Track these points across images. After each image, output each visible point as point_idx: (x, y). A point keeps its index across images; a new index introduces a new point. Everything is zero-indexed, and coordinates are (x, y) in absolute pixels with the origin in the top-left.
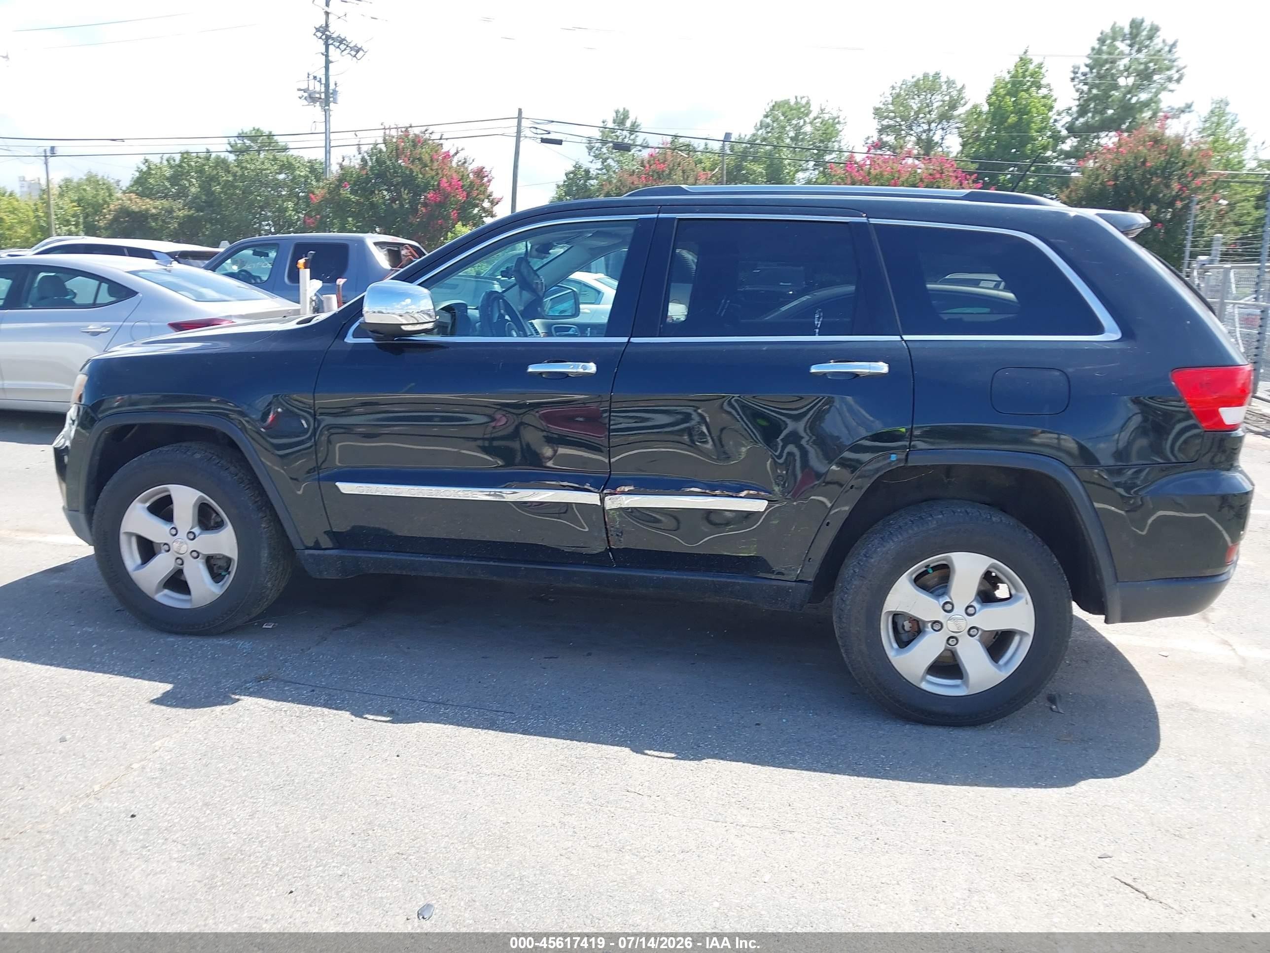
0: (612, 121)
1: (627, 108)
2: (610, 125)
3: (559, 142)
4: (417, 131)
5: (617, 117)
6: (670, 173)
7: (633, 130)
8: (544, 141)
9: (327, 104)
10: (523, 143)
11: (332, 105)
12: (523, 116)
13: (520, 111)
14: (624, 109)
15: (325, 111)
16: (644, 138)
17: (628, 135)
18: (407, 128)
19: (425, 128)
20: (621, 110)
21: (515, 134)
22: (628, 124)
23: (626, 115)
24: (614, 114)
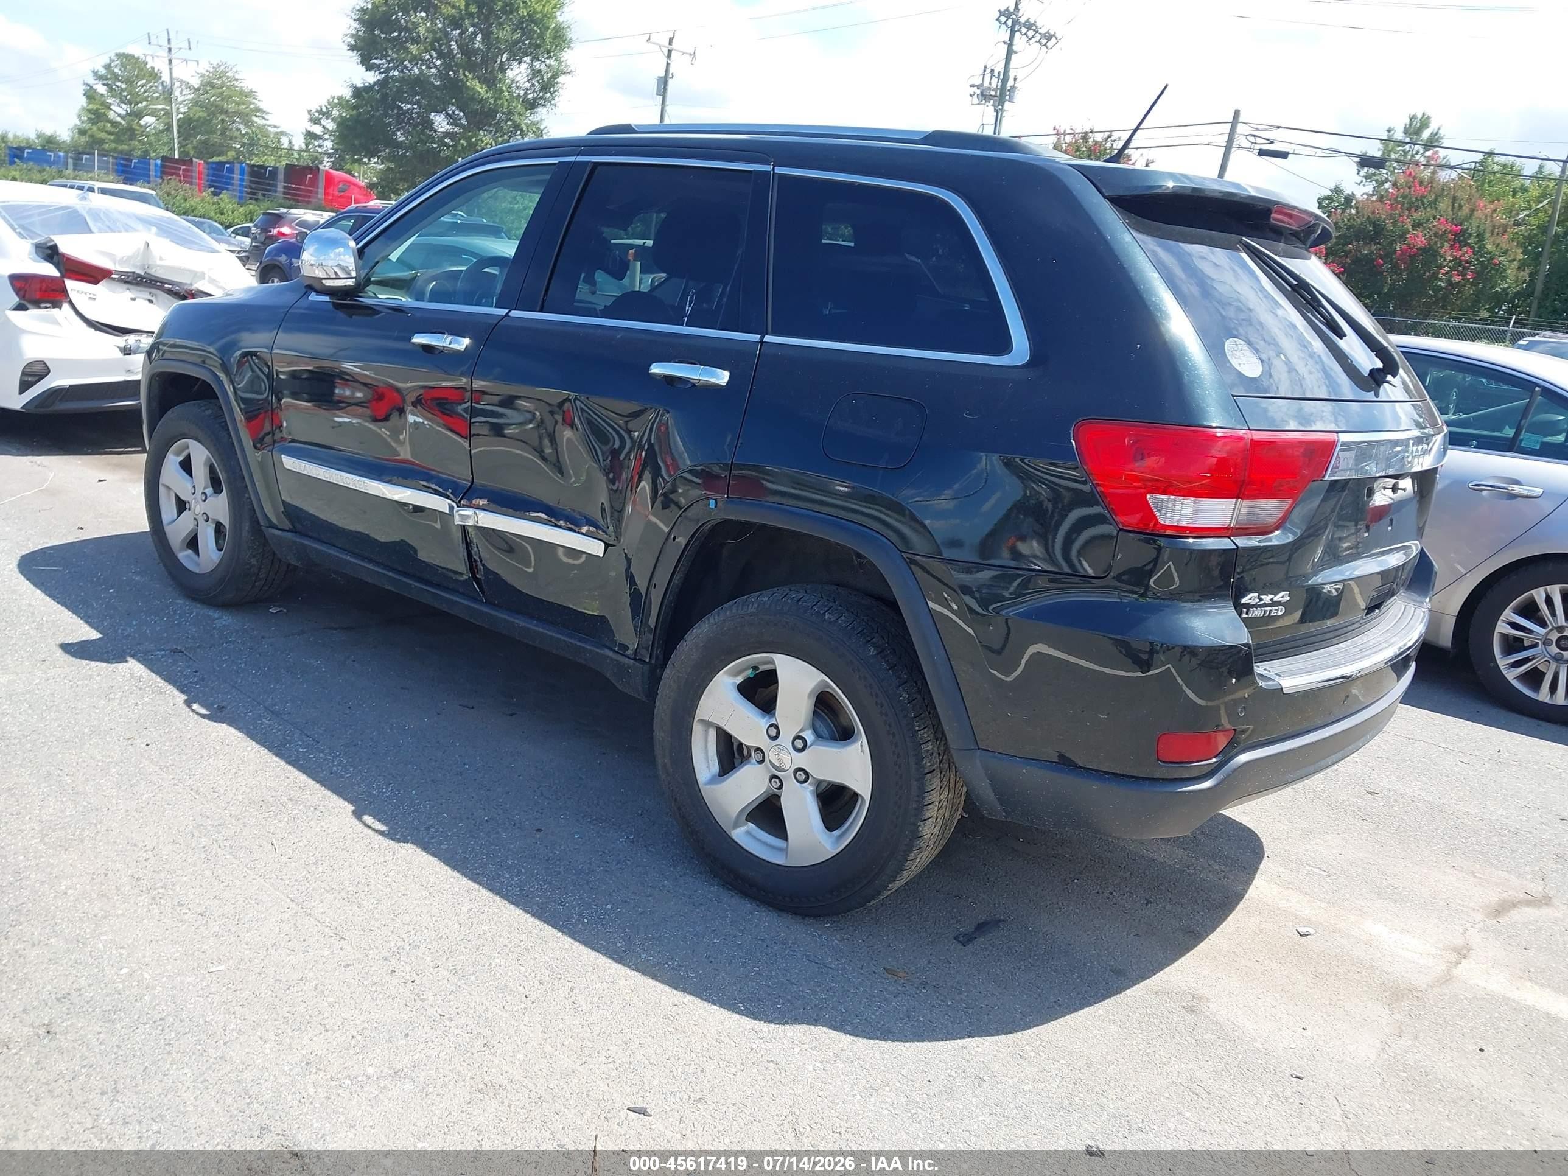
0: (1402, 129)
1: (1428, 114)
2: (1399, 135)
3: (1283, 155)
4: (1099, 137)
5: (1411, 124)
6: (1436, 200)
7: (1432, 143)
8: (1262, 153)
9: (1001, 102)
10: (1235, 154)
11: (1007, 105)
12: (1240, 120)
13: (1237, 113)
14: (1424, 115)
15: (996, 111)
16: (1445, 154)
17: (1422, 151)
18: (1086, 133)
19: (1106, 134)
20: (1419, 116)
21: (1225, 144)
22: (1426, 134)
23: (1425, 123)
24: (1408, 121)
